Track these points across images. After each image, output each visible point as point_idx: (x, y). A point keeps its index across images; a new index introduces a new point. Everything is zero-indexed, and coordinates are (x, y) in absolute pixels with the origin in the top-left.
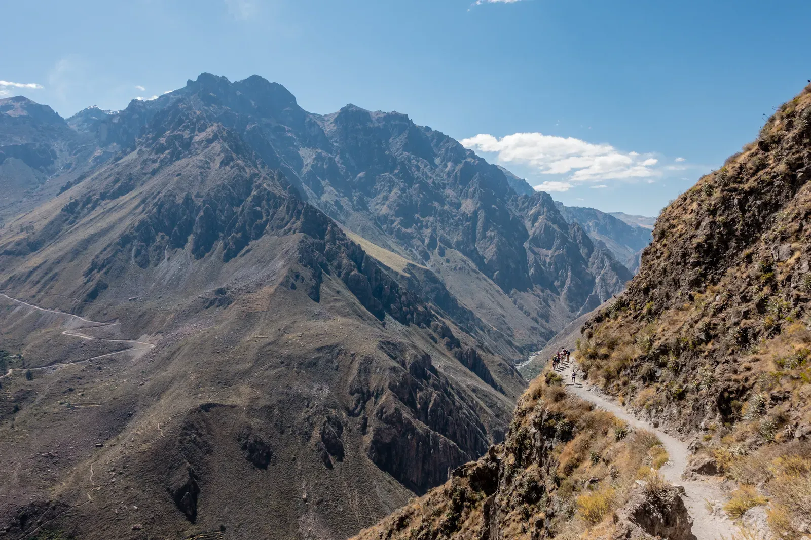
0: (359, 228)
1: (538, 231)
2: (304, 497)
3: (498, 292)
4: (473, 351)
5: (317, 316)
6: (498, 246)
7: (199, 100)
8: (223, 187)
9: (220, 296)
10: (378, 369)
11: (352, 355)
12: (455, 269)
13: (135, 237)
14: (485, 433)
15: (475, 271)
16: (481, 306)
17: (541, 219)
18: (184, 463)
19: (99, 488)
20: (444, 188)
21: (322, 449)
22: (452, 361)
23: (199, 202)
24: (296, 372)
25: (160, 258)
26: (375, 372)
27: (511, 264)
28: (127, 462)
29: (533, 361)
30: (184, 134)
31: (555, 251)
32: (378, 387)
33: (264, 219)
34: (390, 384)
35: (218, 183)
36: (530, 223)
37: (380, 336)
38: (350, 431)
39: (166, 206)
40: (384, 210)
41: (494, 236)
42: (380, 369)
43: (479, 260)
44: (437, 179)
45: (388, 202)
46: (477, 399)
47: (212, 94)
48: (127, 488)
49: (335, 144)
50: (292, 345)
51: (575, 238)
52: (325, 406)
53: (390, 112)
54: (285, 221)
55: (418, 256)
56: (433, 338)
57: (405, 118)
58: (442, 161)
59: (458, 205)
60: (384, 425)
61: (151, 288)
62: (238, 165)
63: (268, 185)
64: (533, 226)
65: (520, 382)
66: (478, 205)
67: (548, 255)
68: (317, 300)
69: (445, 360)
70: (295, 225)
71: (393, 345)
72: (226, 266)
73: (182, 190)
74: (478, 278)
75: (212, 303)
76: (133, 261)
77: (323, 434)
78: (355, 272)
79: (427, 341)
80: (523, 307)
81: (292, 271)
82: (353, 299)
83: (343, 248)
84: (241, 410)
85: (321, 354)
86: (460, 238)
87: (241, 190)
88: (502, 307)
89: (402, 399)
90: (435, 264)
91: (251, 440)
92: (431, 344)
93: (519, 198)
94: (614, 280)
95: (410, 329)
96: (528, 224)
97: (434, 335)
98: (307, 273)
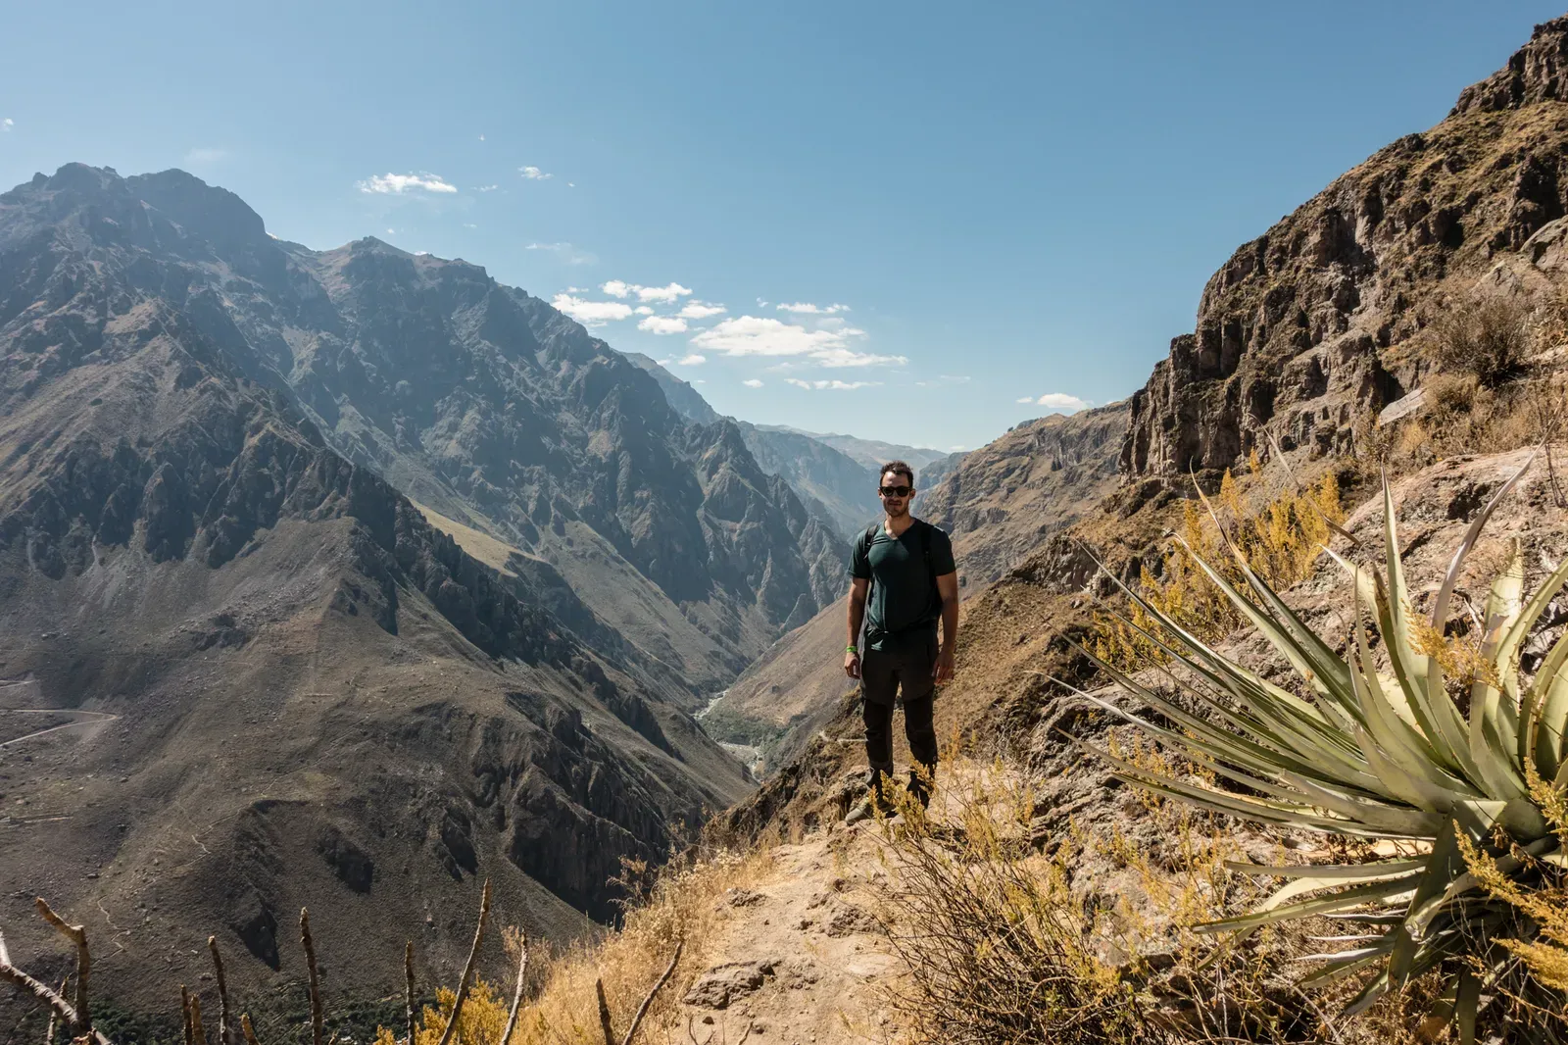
0: (411, 485)
1: (718, 489)
2: (429, 920)
3: (656, 594)
4: (638, 701)
5: (399, 657)
6: (653, 515)
7: (82, 230)
8: (191, 428)
9: (225, 630)
10: (513, 736)
11: (472, 716)
12: (583, 556)
13: (29, 522)
14: (664, 820)
15: (616, 559)
16: (629, 620)
17: (723, 469)
18: (249, 887)
19: (128, 933)
20: (558, 410)
21: (446, 855)
22: (607, 717)
23: (148, 455)
24: (388, 746)
25: (84, 559)
26: (509, 741)
27: (677, 546)
28: (159, 893)
29: (716, 709)
30: (85, 315)
31: (746, 523)
32: (516, 760)
33: (278, 490)
34: (534, 756)
35: (181, 421)
36: (705, 473)
37: (504, 685)
38: (480, 826)
39: (83, 463)
40: (452, 449)
41: (648, 499)
42: (517, 735)
43: (622, 540)
44: (544, 393)
45: (458, 435)
46: (649, 771)
47: (110, 221)
48: (173, 928)
49: (350, 319)
50: (373, 705)
51: (777, 502)
52: (441, 793)
53: (451, 258)
54: (318, 495)
55: (518, 533)
56: (575, 683)
57: (480, 272)
58: (552, 357)
59: (584, 442)
60: (529, 815)
61: (79, 614)
62: (213, 387)
63: (276, 427)
64: (710, 480)
65: (704, 742)
66: (619, 443)
67: (735, 530)
68: (393, 630)
69: (597, 716)
70: (339, 502)
71: (525, 697)
72: (216, 576)
73: (111, 432)
74: (622, 571)
75: (212, 641)
76: (33, 565)
77: (443, 833)
78: (448, 582)
79: (566, 688)
80: (696, 618)
81: (347, 584)
82: (451, 628)
83: (424, 542)
84: (316, 807)
85: (422, 718)
86: (589, 502)
87: (226, 435)
88: (663, 620)
89: (551, 777)
90: (548, 549)
91: (341, 848)
92: (573, 692)
93: (686, 429)
94: (837, 572)
95: (540, 671)
96: (701, 476)
97: (577, 678)
98: (370, 586)
